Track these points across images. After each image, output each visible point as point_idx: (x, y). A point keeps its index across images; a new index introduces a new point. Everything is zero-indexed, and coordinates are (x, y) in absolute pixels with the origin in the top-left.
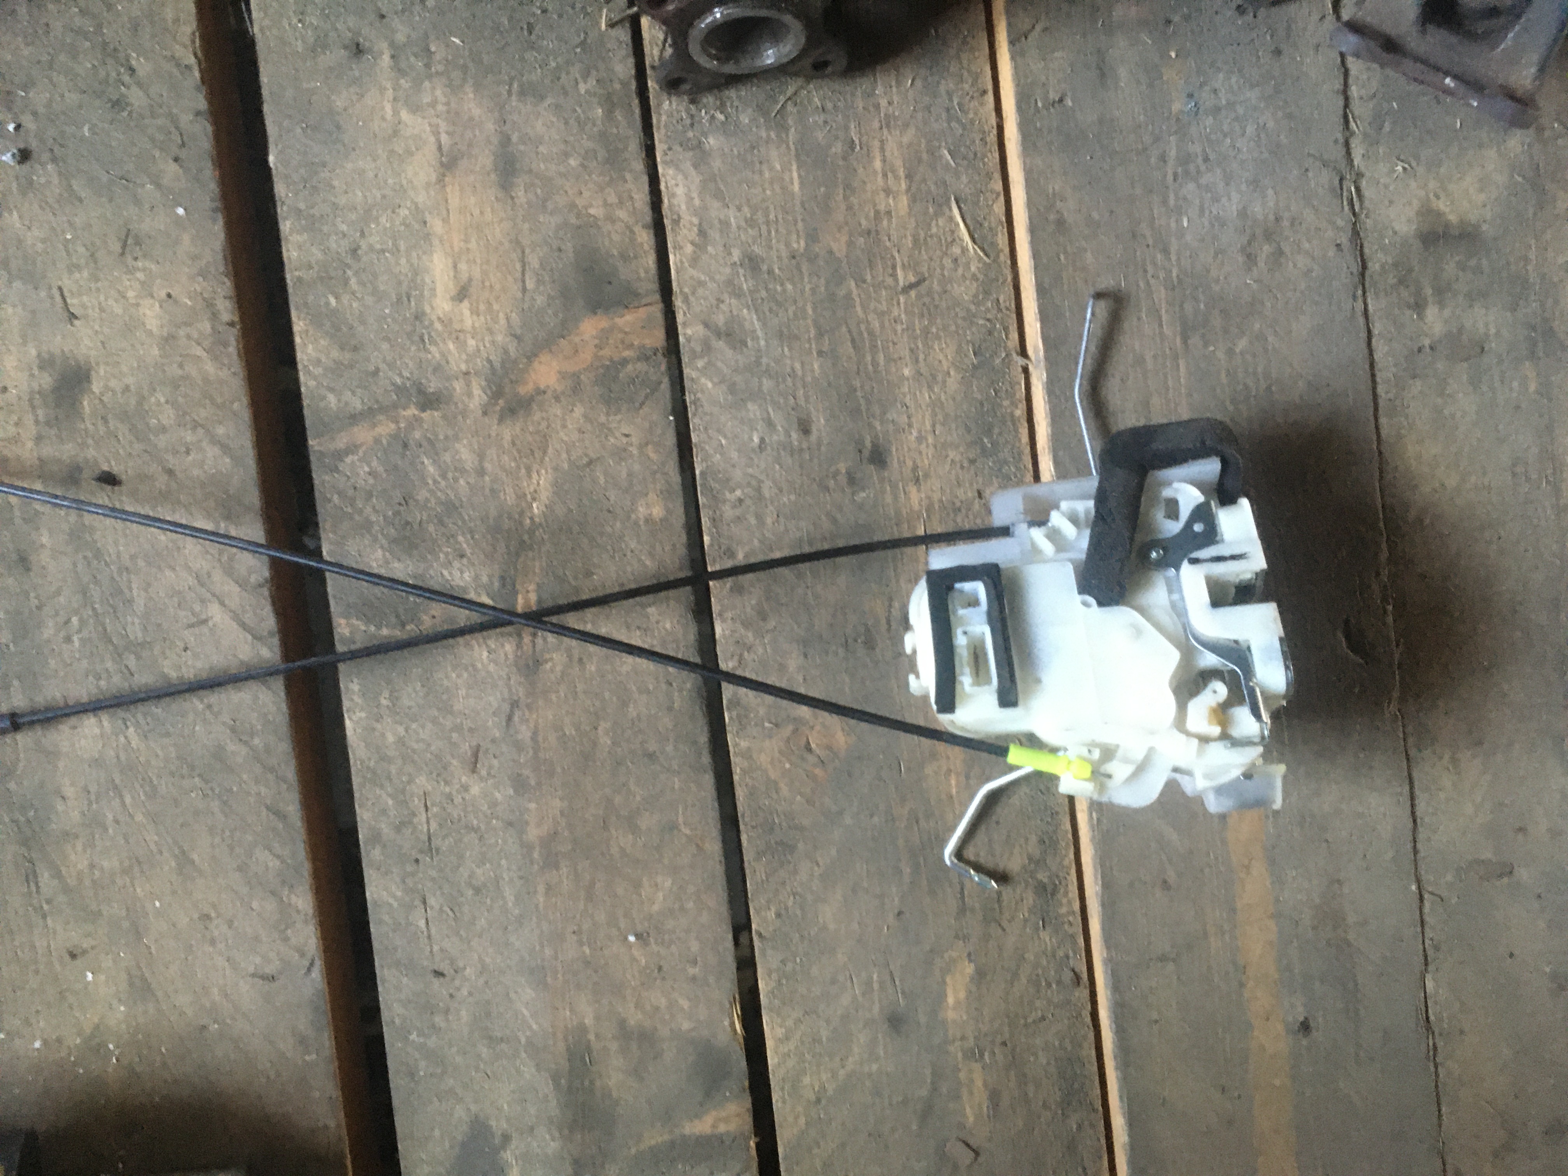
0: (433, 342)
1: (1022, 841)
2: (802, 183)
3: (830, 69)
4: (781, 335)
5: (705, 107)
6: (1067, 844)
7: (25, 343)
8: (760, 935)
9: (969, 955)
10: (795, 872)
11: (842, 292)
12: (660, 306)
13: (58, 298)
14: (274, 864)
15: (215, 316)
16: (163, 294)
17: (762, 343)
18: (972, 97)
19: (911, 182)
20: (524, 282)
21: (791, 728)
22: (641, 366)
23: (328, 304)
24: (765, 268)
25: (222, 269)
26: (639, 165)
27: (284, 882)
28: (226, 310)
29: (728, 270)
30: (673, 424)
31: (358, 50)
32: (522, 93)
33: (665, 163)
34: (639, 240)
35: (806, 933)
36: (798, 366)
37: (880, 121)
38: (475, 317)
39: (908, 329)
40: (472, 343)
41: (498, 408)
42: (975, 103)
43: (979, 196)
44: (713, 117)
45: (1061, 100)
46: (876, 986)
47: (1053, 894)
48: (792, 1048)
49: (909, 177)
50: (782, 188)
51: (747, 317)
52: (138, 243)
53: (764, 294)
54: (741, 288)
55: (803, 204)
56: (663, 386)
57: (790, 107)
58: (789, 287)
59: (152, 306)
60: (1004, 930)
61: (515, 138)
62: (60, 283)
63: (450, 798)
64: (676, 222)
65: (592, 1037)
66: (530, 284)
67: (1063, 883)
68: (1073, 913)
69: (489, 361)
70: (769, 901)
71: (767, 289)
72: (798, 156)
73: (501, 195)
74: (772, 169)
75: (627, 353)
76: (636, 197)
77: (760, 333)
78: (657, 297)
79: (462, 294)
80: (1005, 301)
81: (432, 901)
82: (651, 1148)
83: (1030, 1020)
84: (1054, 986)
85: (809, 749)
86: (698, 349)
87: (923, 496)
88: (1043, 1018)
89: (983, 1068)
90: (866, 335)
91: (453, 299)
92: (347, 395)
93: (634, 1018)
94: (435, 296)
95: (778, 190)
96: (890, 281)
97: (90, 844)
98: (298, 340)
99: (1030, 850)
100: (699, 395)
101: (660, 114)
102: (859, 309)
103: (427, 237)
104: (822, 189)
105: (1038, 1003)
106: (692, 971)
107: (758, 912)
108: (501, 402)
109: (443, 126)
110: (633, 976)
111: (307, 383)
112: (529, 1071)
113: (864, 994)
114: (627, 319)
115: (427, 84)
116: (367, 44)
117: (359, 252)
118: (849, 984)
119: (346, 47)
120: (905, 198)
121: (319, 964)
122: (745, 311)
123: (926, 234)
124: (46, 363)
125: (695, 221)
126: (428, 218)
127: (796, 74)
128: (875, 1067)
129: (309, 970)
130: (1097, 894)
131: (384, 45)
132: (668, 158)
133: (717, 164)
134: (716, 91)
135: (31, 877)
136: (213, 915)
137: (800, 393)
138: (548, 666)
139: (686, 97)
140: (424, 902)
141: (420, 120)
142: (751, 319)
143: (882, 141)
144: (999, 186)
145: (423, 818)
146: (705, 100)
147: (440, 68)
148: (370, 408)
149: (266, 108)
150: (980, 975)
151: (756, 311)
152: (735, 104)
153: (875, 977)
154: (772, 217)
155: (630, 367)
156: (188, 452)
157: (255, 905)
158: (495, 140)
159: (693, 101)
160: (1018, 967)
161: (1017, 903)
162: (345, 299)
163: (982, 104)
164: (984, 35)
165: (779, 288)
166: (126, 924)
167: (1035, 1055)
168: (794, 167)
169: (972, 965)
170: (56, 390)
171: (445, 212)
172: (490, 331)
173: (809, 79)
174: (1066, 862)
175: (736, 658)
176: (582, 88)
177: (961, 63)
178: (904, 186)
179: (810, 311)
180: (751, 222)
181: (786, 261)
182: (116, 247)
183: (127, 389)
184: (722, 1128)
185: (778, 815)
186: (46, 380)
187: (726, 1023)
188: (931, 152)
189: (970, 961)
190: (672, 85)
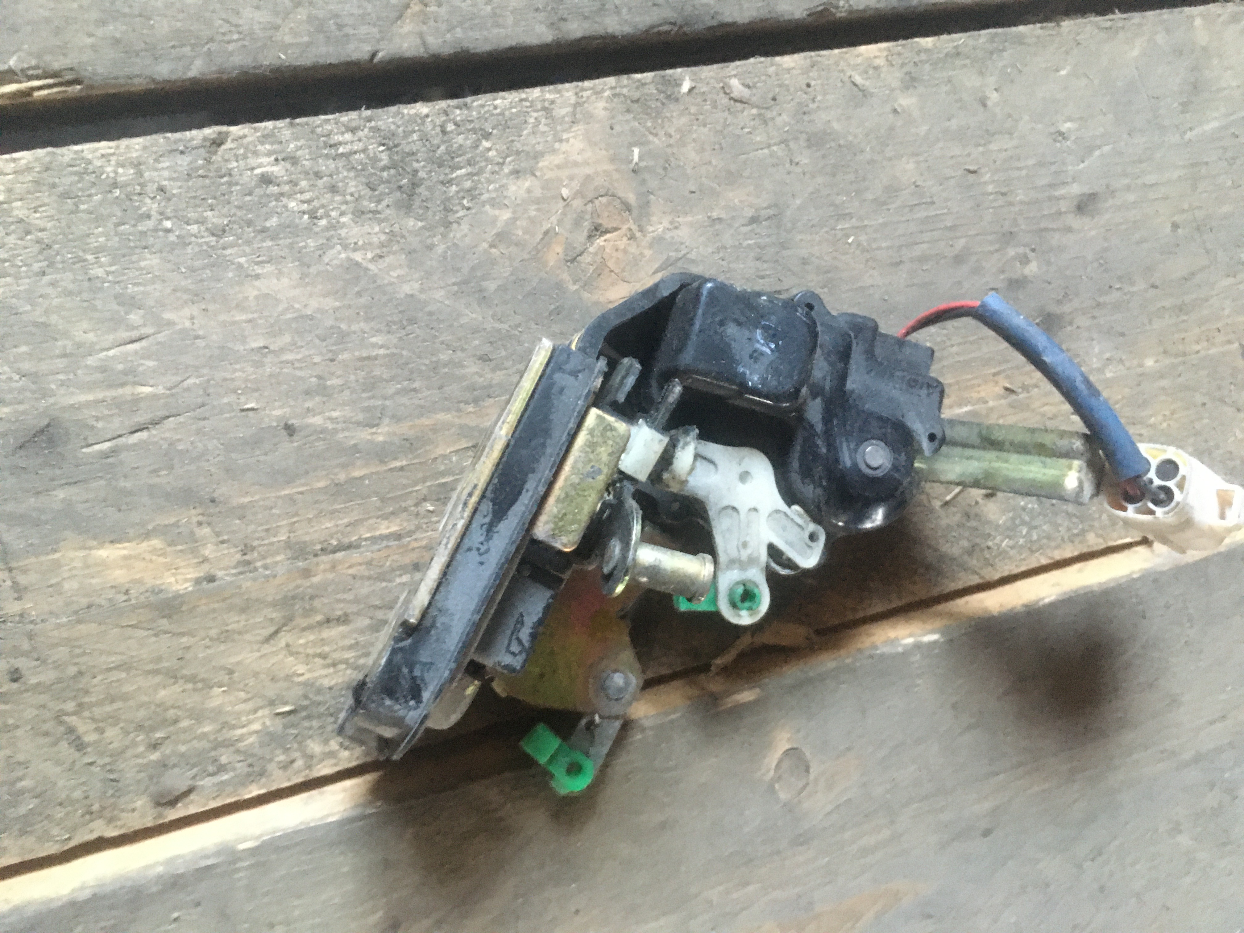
8: (217, 143)
9: (211, 579)
10: (359, 214)
21: (632, 198)
46: (127, 390)
68: (309, 767)
70: (293, 160)
83: (72, 720)
84: (155, 756)
85: (597, 230)
87: (991, 404)
88: (80, 746)
107: (266, 138)
113: (103, 369)
118: (126, 335)
153: (147, 390)
160: (193, 679)
161: (324, 656)
169: (189, 586)
175: (746, 93)
185: (470, 175)
189: (198, 581)
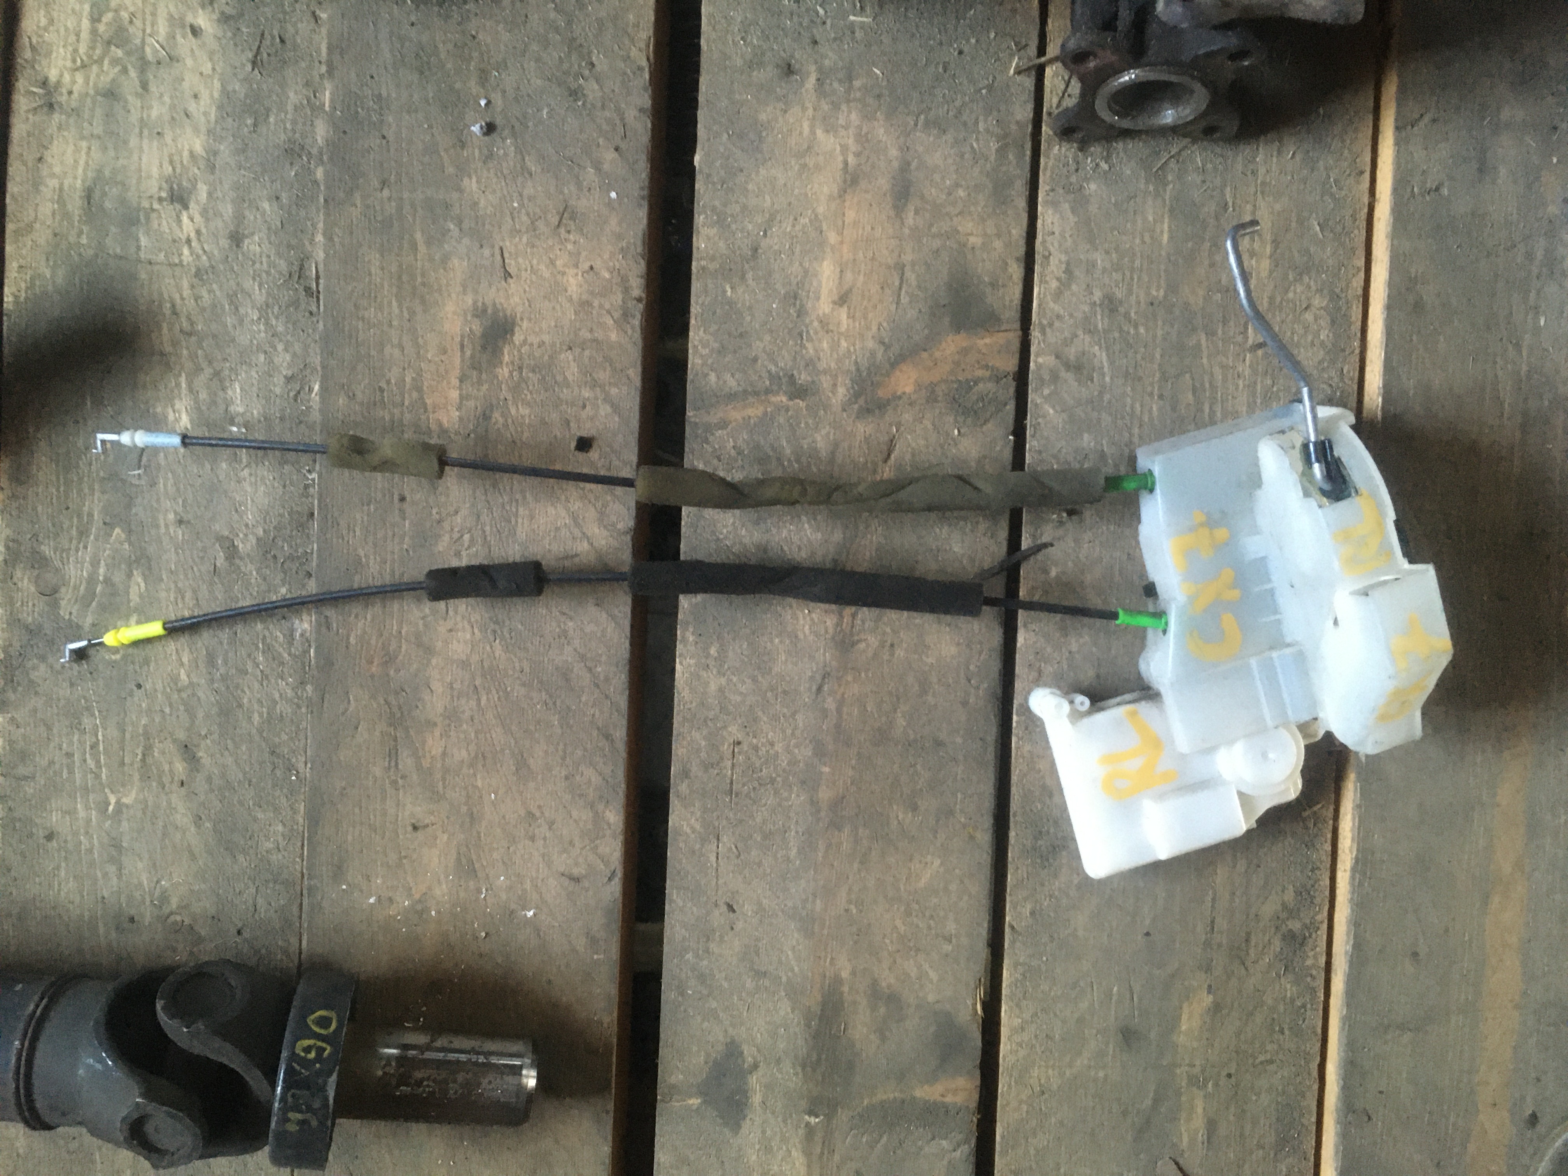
0: (810, 339)
1: (1280, 888)
2: (1171, 238)
3: (1217, 135)
4: (1127, 375)
5: (1092, 155)
6: (1323, 900)
7: (464, 292)
11: (1192, 342)
12: (1020, 333)
13: (499, 258)
14: (596, 779)
15: (626, 290)
16: (586, 266)
17: (1107, 379)
18: (1349, 175)
19: (1276, 248)
20: (899, 295)
22: (991, 386)
23: (725, 291)
24: (1122, 310)
25: (640, 249)
26: (1022, 203)
27: (601, 797)
28: (637, 286)
29: (1086, 308)
30: (1012, 444)
31: (789, 70)
32: (927, 124)
33: (1046, 202)
34: (1010, 270)
35: (1056, 935)
36: (1138, 406)
37: (1256, 187)
38: (851, 321)
39: (1249, 386)
40: (844, 344)
41: (856, 406)
42: (1351, 180)
43: (1340, 270)
44: (1097, 165)
45: (1437, 189)
47: (1302, 944)
48: (1026, 1039)
49: (1276, 243)
50: (1152, 238)
51: (1098, 354)
52: (573, 218)
53: (1117, 335)
54: (1096, 327)
55: (1168, 254)
56: (1008, 407)
57: (1172, 164)
58: (1142, 330)
59: (577, 275)
60: (1246, 969)
61: (914, 165)
62: (501, 244)
63: (756, 749)
64: (1047, 258)
65: (846, 989)
66: (905, 299)
67: (1314, 935)
69: (856, 363)
71: (1121, 330)
72: (1172, 210)
73: (892, 213)
74: (1145, 219)
75: (980, 373)
76: (1014, 232)
77: (1106, 370)
78: (1017, 325)
79: (843, 300)
80: (1349, 372)
81: (724, 839)
82: (882, 1103)
86: (1047, 377)
89: (1205, 1097)
90: (1207, 385)
91: (834, 303)
92: (728, 377)
93: (887, 979)
94: (818, 299)
95: (1147, 239)
96: (1240, 338)
97: (445, 734)
98: (693, 322)
99: (1286, 899)
100: (1040, 420)
101: (1048, 157)
102: (1205, 361)
103: (822, 244)
104: (1190, 244)
105: (1269, 1047)
106: (948, 948)
108: (861, 401)
109: (853, 147)
110: (892, 942)
111: (694, 361)
112: (785, 1008)
114: (985, 342)
115: (844, 107)
116: (797, 67)
117: (760, 251)
119: (778, 66)
120: (1268, 261)
121: (619, 874)
122: (1097, 348)
123: (1282, 299)
124: (480, 312)
125: (1064, 258)
126: (825, 227)
127: (1185, 136)
128: (1101, 1074)
129: (610, 879)
130: (1346, 953)
131: (813, 68)
132: (1050, 198)
133: (1093, 208)
134: (1104, 142)
135: (393, 754)
136: (538, 814)
137: (1136, 431)
138: (862, 646)
139: (1075, 145)
140: (718, 839)
141: (832, 139)
142: (1101, 357)
143: (1255, 206)
144: (1361, 263)
145: (729, 763)
146: (1092, 149)
147: (858, 95)
148: (745, 391)
149: (701, 115)
150: (1217, 1008)
151: (1107, 349)
152: (1121, 154)
154: (1137, 263)
155: (981, 385)
156: (584, 407)
157: (575, 814)
158: (896, 164)
159: (1081, 149)
162: (740, 290)
163: (1358, 183)
164: (1371, 117)
165: (1132, 331)
166: (464, 809)
167: (1258, 1095)
168: (1166, 220)
170: (484, 335)
171: (840, 223)
172: (862, 336)
173: (1194, 141)
174: (1319, 918)
176: (981, 126)
177: (1343, 141)
178: (1268, 250)
179: (1158, 356)
180: (1117, 268)
181: (1143, 305)
182: (555, 220)
183: (542, 344)
184: (949, 1099)
186: (477, 327)
187: (969, 1002)
188: (1301, 221)
190: (1066, 132)
